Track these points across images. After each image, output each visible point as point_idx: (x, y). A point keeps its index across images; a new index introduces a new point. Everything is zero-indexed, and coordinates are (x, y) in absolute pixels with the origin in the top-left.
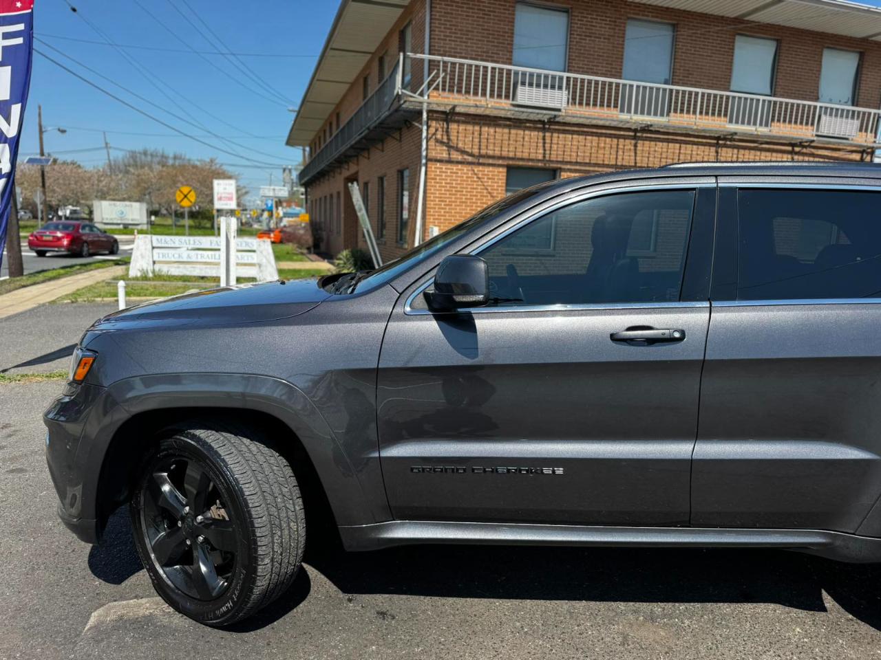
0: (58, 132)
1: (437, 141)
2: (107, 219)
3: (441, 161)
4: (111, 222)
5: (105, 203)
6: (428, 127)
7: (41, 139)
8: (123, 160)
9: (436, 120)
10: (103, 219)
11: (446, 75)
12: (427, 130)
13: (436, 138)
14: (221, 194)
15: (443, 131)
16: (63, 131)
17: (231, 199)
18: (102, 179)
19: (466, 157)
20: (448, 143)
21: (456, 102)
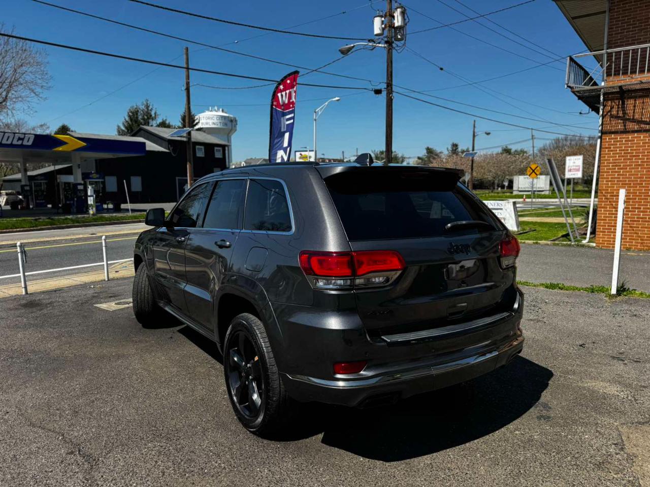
0: (486, 135)
1: (612, 116)
2: (521, 188)
3: (615, 133)
4: (524, 190)
5: (521, 177)
6: (604, 106)
7: (474, 140)
8: (550, 146)
9: (612, 100)
10: (519, 188)
11: (611, 63)
12: (603, 109)
13: (611, 114)
14: (571, 166)
15: (618, 108)
16: (488, 134)
17: (578, 170)
18: (524, 161)
19: (643, 126)
20: (624, 116)
21: (622, 83)
